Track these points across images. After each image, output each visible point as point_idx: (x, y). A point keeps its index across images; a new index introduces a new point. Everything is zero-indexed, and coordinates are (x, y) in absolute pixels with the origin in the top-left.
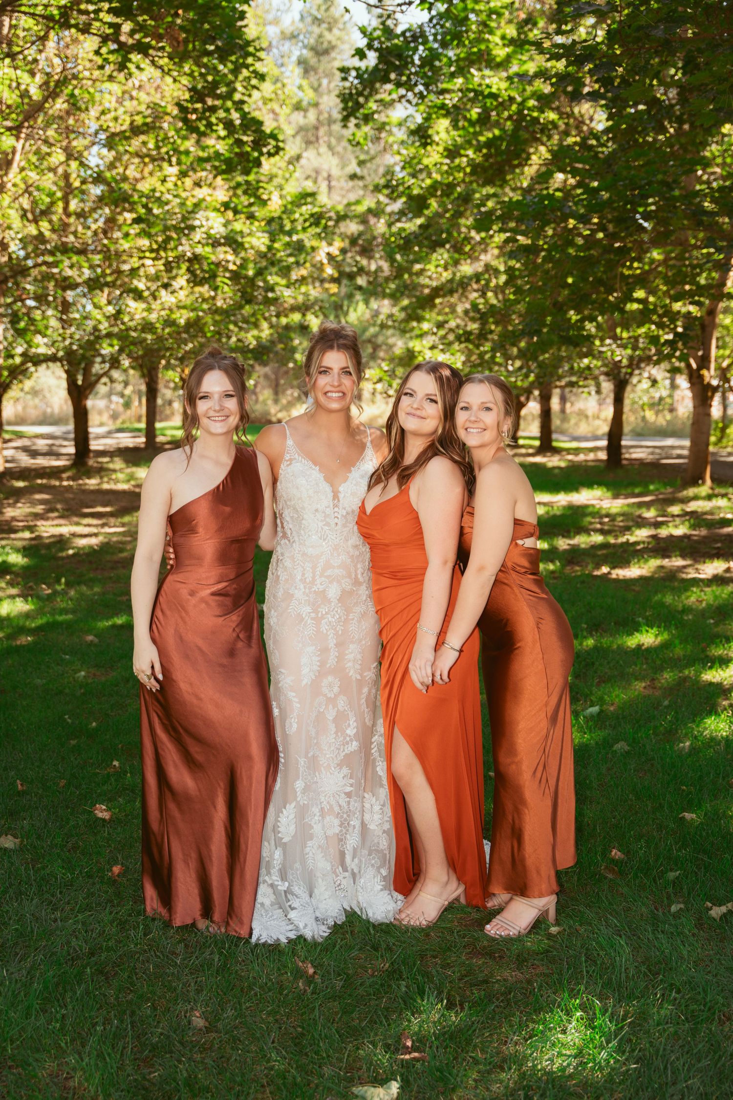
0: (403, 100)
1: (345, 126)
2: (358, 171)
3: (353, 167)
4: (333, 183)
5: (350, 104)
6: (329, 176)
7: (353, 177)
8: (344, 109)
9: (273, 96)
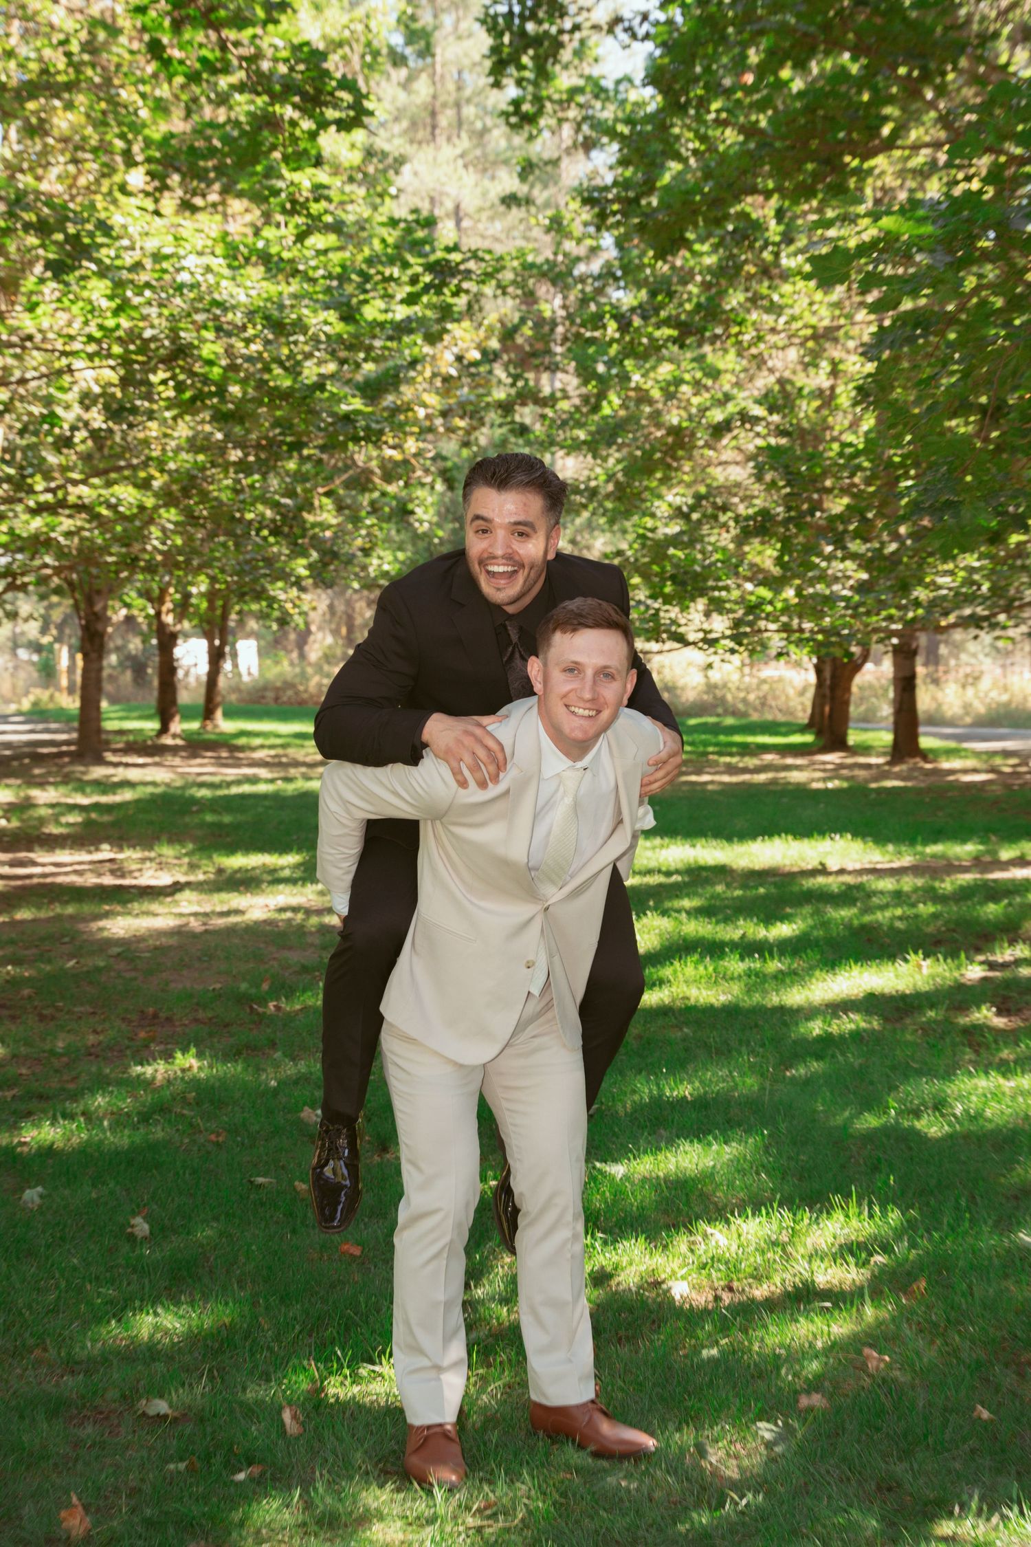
0: (619, 29)
1: (497, 85)
2: (522, 189)
3: (508, 182)
4: (465, 223)
5: (506, 39)
6: (457, 208)
7: (510, 200)
8: (495, 50)
9: (347, 33)
